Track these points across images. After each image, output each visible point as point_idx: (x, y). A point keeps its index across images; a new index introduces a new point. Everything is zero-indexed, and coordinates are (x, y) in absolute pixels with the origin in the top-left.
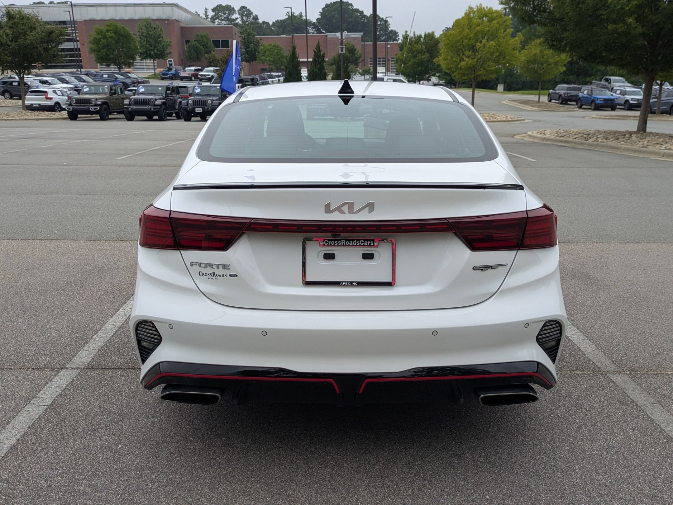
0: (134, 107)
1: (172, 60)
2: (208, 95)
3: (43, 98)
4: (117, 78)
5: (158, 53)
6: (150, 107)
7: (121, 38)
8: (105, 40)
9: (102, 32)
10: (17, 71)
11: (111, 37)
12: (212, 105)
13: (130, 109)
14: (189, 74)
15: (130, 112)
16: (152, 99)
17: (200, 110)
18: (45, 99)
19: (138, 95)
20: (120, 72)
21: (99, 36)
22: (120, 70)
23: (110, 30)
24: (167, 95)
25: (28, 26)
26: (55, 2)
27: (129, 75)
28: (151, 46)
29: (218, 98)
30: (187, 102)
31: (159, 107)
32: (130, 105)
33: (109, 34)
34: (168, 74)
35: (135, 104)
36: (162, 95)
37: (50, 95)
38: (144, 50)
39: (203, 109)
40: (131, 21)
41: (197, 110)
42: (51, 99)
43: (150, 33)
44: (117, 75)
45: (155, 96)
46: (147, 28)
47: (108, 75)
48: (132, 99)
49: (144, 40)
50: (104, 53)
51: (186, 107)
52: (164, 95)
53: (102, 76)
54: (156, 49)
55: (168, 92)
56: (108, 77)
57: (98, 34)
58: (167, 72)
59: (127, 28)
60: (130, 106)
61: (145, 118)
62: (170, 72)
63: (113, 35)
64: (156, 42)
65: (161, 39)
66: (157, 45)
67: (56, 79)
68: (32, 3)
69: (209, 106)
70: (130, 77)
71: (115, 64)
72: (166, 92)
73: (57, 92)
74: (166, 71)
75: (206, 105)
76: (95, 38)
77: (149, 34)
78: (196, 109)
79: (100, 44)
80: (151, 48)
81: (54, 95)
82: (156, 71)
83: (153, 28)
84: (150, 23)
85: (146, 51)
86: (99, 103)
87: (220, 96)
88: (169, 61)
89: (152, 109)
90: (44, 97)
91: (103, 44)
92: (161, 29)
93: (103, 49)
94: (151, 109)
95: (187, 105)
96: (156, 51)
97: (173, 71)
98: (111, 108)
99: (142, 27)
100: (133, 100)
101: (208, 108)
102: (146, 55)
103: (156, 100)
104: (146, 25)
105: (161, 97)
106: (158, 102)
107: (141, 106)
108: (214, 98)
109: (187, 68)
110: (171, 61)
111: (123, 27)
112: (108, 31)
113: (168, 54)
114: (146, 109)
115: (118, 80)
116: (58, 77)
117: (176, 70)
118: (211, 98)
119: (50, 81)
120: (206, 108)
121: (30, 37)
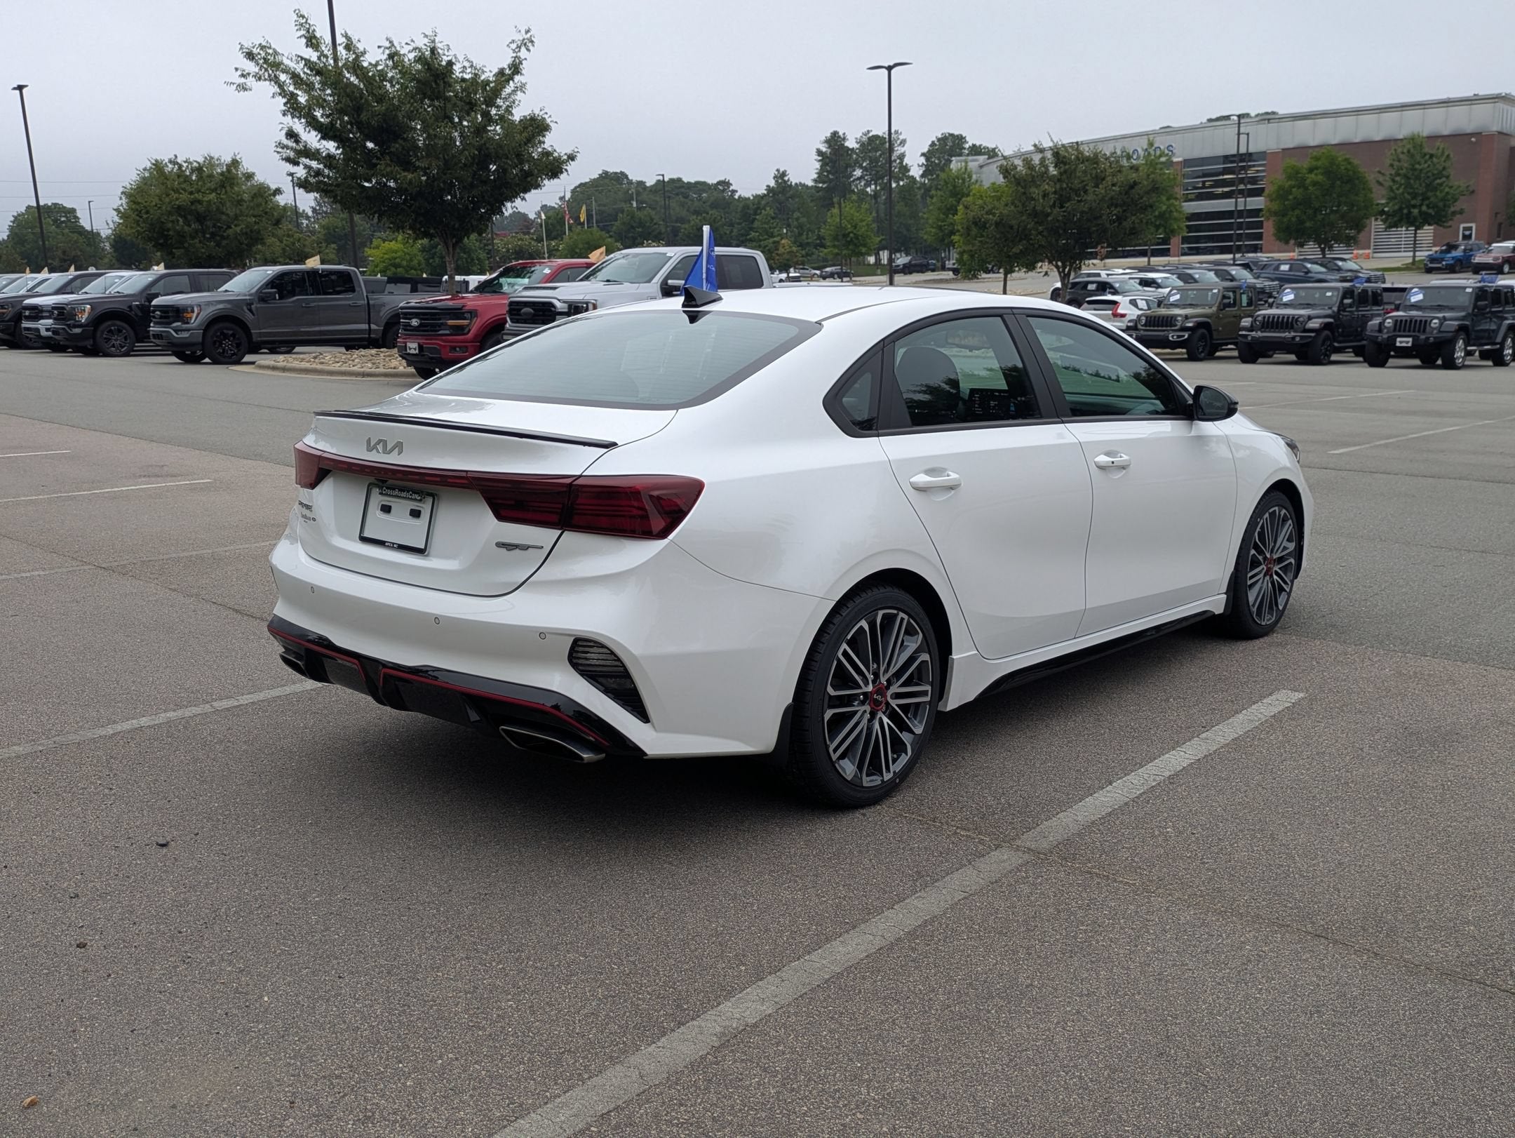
0: (1259, 334)
1: (1473, 225)
2: (1440, 308)
3: (1107, 315)
4: (1308, 271)
5: (1431, 211)
6: (1293, 334)
7: (1338, 182)
8: (1301, 190)
9: (1298, 173)
10: (1060, 264)
11: (1315, 184)
12: (1440, 332)
13: (1249, 338)
14: (1497, 258)
15: (1249, 344)
16: (1301, 316)
17: (1407, 342)
18: (1112, 317)
19: (1277, 308)
20: (1324, 257)
21: (1289, 183)
22: (1324, 254)
23: (1317, 168)
24: (1342, 307)
25: (1091, 175)
26: (1253, 114)
27: (1340, 263)
28: (1414, 196)
29: (1463, 314)
30: (1381, 324)
31: (1313, 334)
32: (1251, 329)
33: (1312, 177)
34: (1443, 259)
35: (1263, 327)
36: (1330, 308)
37: (1122, 309)
38: (1396, 207)
39: (1415, 339)
40: (1368, 145)
41: (1401, 342)
42: (1123, 316)
43: (1417, 166)
44: (1309, 266)
45: (1313, 309)
46: (1412, 156)
47: (1291, 265)
48: (1258, 316)
49: (1401, 185)
50: (1294, 219)
51: (1377, 334)
52: (1335, 309)
53: (1277, 268)
54: (1427, 202)
55: (1347, 301)
56: (1290, 270)
57: (1289, 178)
58: (1443, 256)
59: (1356, 162)
60: (1252, 331)
61: (1293, 357)
62: (1449, 255)
63: (1320, 178)
64: (1430, 187)
65: (1444, 179)
66: (1430, 194)
67: (1174, 277)
68: (1205, 120)
69: (1432, 333)
70: (1339, 269)
71: (1319, 241)
72: (1341, 302)
73: (1139, 302)
74: (1442, 252)
75: (1424, 331)
76: (1281, 188)
77: (1414, 170)
78: (1398, 339)
79: (1288, 200)
80: (1413, 202)
81: (1131, 310)
82: (1417, 254)
83: (1427, 157)
84: (1421, 146)
85: (1401, 209)
86: (1190, 325)
87: (1470, 311)
88: (1465, 229)
89: (1298, 339)
90: (1111, 312)
91: (1295, 198)
92: (1448, 156)
93: (1293, 210)
94: (1293, 338)
95: (1380, 331)
96: (1424, 208)
97: (1457, 253)
98: (1215, 337)
99: (1401, 156)
100: (1260, 318)
101: (1428, 338)
102: (1400, 218)
103: (1310, 318)
104: (1412, 150)
105: (1329, 312)
106: (1315, 324)
107: (1270, 332)
108: (1447, 315)
109: (1494, 245)
110: (1470, 229)
111: (1346, 160)
112: (1311, 170)
113: (1454, 213)
114: (1284, 338)
115: (1310, 275)
116: (1180, 271)
117: (1465, 250)
118: (1440, 315)
119: (1160, 281)
120: (1423, 337)
121: (1090, 197)
